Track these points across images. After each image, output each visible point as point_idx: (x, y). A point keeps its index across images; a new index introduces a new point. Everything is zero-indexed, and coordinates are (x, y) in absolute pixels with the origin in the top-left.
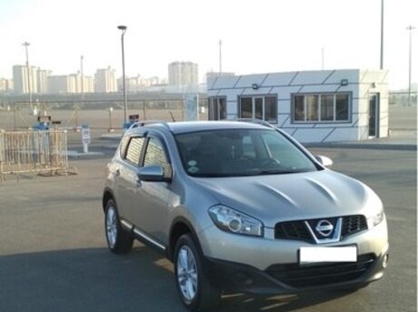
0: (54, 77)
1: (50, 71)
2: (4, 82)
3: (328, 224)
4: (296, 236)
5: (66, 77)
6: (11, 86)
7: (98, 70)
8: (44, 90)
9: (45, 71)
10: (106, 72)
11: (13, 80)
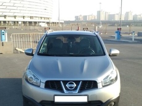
0: (111, 15)
1: (109, 13)
2: (94, 16)
3: (73, 84)
4: (55, 88)
5: (114, 15)
6: (96, 18)
7: (126, 12)
8: (107, 19)
9: (108, 13)
10: (129, 13)
11: (97, 16)
